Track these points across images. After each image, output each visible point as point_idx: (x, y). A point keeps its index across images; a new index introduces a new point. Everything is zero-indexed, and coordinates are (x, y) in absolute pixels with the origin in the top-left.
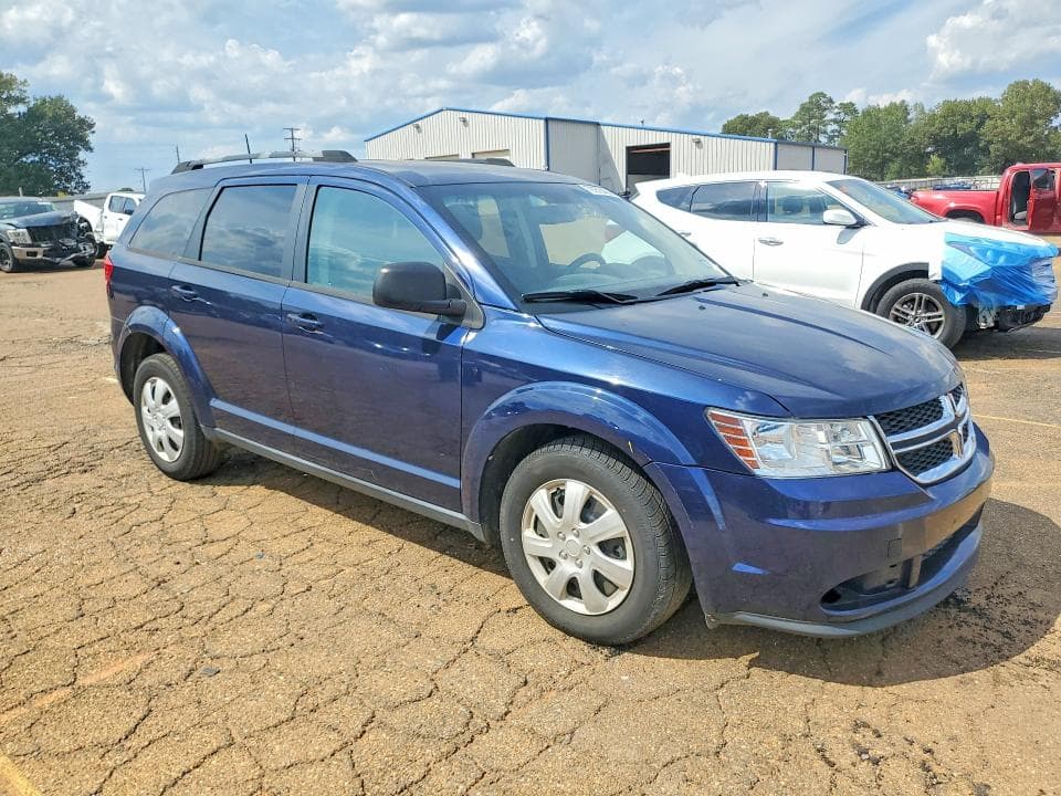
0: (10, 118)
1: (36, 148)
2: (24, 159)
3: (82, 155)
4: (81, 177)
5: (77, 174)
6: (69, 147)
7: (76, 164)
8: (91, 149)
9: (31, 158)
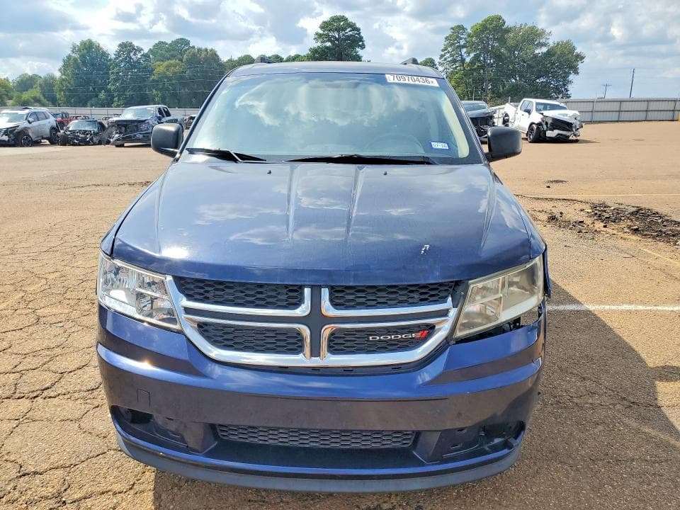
0: (536, 56)
1: (546, 74)
2: (538, 81)
3: (571, 77)
4: (567, 91)
5: (566, 89)
6: (565, 73)
7: (566, 82)
8: (578, 73)
9: (542, 80)
